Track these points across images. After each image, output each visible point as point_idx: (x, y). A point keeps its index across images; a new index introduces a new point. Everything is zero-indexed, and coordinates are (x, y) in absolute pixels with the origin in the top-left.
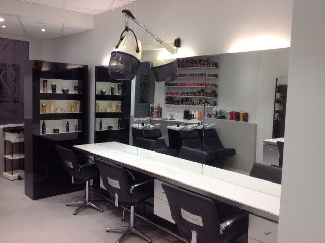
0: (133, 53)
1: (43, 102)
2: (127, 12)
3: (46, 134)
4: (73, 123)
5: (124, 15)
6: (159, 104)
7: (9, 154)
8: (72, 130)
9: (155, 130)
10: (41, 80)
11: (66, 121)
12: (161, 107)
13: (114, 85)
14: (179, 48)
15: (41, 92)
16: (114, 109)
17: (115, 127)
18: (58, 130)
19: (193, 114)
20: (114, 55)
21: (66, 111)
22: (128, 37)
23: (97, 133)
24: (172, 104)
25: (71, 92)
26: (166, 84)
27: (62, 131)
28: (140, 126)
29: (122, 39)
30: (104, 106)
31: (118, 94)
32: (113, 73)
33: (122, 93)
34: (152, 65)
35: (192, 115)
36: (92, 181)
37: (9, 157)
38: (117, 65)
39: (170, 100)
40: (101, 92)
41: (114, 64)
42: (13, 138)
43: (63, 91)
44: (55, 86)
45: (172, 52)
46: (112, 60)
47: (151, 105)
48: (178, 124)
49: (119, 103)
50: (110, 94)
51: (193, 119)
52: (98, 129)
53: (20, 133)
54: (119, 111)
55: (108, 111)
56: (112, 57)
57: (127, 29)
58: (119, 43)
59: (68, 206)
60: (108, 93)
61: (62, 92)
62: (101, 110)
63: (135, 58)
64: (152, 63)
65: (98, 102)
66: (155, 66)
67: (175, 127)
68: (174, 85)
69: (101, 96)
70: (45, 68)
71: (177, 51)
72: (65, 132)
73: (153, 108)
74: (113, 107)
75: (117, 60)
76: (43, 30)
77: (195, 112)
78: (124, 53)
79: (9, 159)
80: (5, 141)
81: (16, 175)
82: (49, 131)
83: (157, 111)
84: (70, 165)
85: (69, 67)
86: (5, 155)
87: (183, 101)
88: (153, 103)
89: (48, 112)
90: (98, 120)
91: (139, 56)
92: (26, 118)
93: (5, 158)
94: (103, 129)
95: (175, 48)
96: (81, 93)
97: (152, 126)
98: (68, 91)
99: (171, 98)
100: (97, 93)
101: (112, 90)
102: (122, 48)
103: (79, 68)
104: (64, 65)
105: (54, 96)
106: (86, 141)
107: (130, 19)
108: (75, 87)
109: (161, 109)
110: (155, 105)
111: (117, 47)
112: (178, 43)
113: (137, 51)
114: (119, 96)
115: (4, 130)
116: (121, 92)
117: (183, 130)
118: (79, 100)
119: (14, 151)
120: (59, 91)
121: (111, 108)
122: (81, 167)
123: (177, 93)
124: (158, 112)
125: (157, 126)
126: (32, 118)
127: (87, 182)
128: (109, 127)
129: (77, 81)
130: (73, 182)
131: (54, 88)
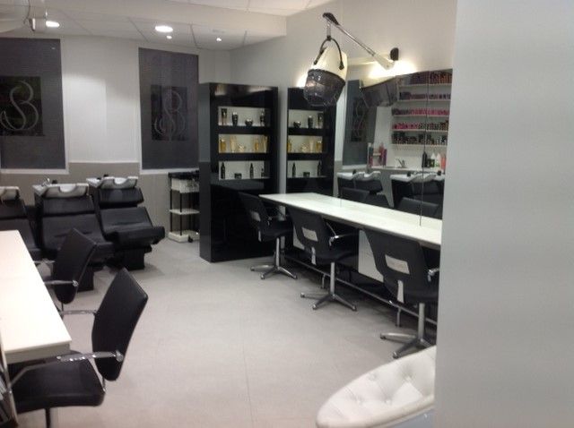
0: (335, 70)
1: (222, 138)
2: (330, 17)
3: (226, 179)
4: (259, 166)
5: (325, 20)
6: (382, 144)
7: (176, 208)
8: (257, 175)
9: (372, 181)
10: (220, 108)
11: (250, 163)
12: (385, 148)
13: (312, 114)
14: (396, 62)
15: (220, 124)
16: (311, 148)
17: (313, 174)
18: (240, 175)
19: (433, 157)
20: (312, 74)
21: (250, 150)
22: (330, 49)
23: (289, 181)
24: (404, 142)
25: (256, 124)
26: (395, 112)
27: (245, 176)
28: (349, 175)
29: (322, 52)
30: (299, 144)
31: (317, 127)
32: (310, 97)
33: (324, 125)
34: (362, 85)
35: (430, 161)
36: (283, 238)
37: (177, 212)
38: (315, 87)
39: (399, 138)
40: (295, 124)
41: (312, 85)
42: (181, 187)
43: (246, 123)
44: (237, 116)
45: (387, 67)
46: (309, 80)
47: (370, 145)
48: (409, 174)
49: (319, 140)
50: (307, 127)
51: (433, 166)
52: (290, 176)
53: (191, 179)
54: (319, 151)
55: (304, 150)
56: (309, 76)
57: (329, 38)
58: (318, 58)
59: (253, 270)
60: (304, 125)
61: (244, 125)
62: (294, 150)
63: (338, 77)
64: (362, 82)
65: (291, 137)
66: (366, 85)
67: (404, 177)
68: (406, 112)
69: (294, 130)
70: (219, 93)
71: (393, 64)
72: (249, 178)
73: (372, 150)
74: (311, 145)
75: (316, 80)
76: (219, 39)
77: (436, 155)
78: (324, 71)
79: (177, 215)
80: (171, 191)
81: (185, 236)
82: (229, 176)
83: (379, 154)
84: (257, 217)
85: (253, 90)
86: (171, 208)
87: (420, 139)
88: (372, 142)
89: (227, 151)
90: (291, 163)
91: (343, 74)
92: (201, 160)
93: (171, 213)
94: (297, 176)
95: (391, 61)
96: (269, 125)
97: (367, 176)
98: (252, 122)
99: (402, 134)
100: (290, 126)
101: (310, 121)
102: (323, 64)
103: (266, 91)
104: (245, 87)
105: (235, 130)
106: (275, 191)
107: (333, 26)
108: (261, 118)
109: (386, 151)
110: (376, 146)
111: (315, 63)
112: (395, 55)
113: (341, 67)
114: (319, 129)
115: (171, 176)
116: (321, 123)
117: (416, 181)
118: (265, 135)
119: (183, 204)
120: (241, 124)
121: (308, 147)
122: (270, 218)
123: (412, 126)
124: (380, 157)
125: (376, 176)
126: (209, 161)
127: (278, 240)
128: (305, 174)
129: (263, 110)
130: (260, 239)
131: (235, 119)
